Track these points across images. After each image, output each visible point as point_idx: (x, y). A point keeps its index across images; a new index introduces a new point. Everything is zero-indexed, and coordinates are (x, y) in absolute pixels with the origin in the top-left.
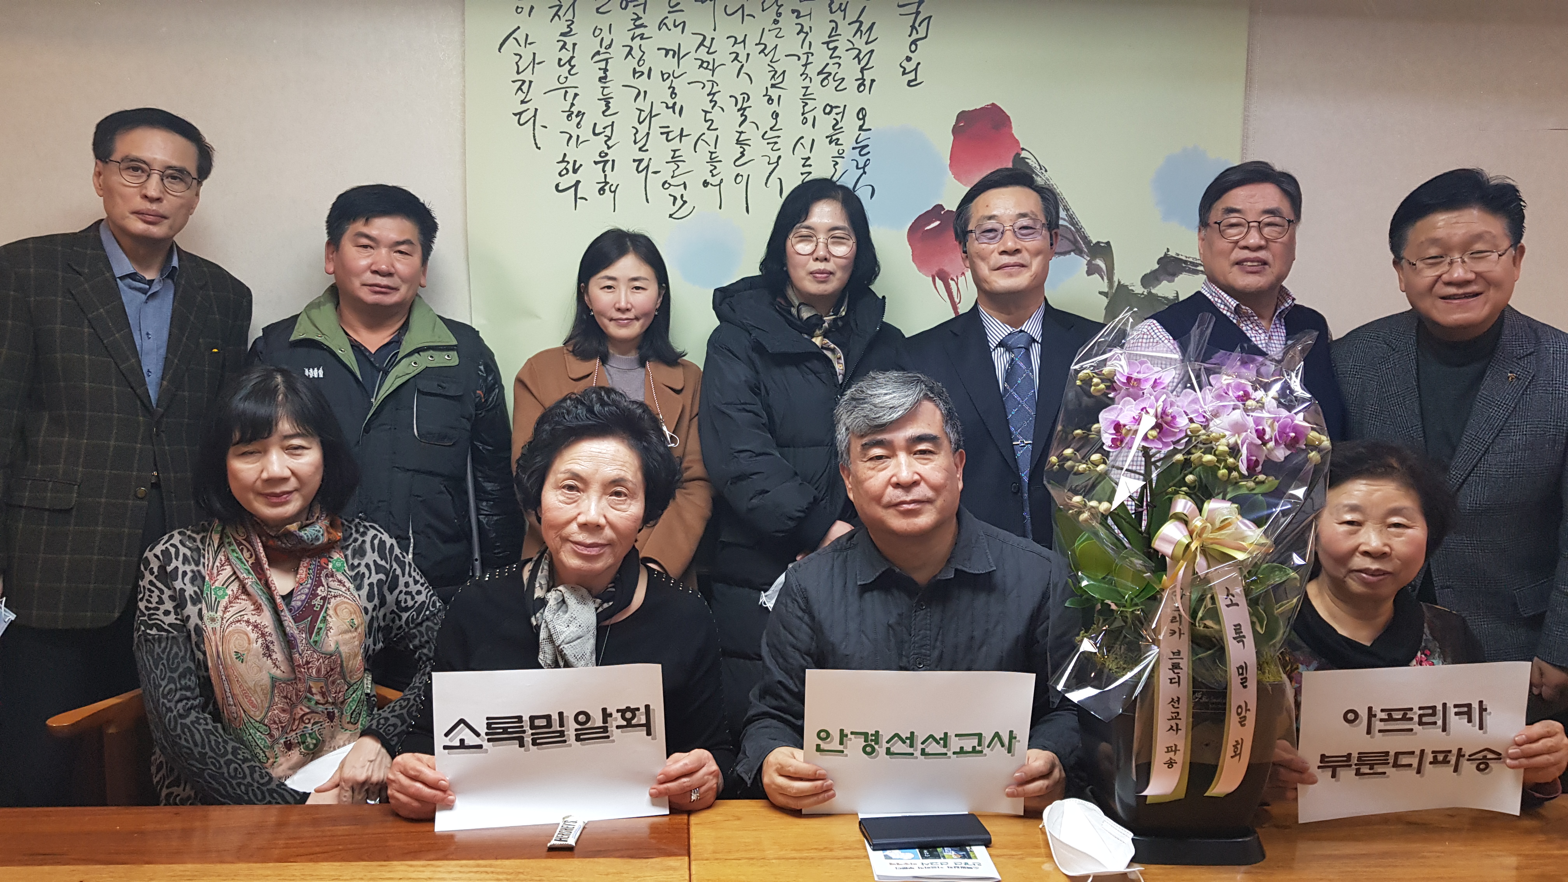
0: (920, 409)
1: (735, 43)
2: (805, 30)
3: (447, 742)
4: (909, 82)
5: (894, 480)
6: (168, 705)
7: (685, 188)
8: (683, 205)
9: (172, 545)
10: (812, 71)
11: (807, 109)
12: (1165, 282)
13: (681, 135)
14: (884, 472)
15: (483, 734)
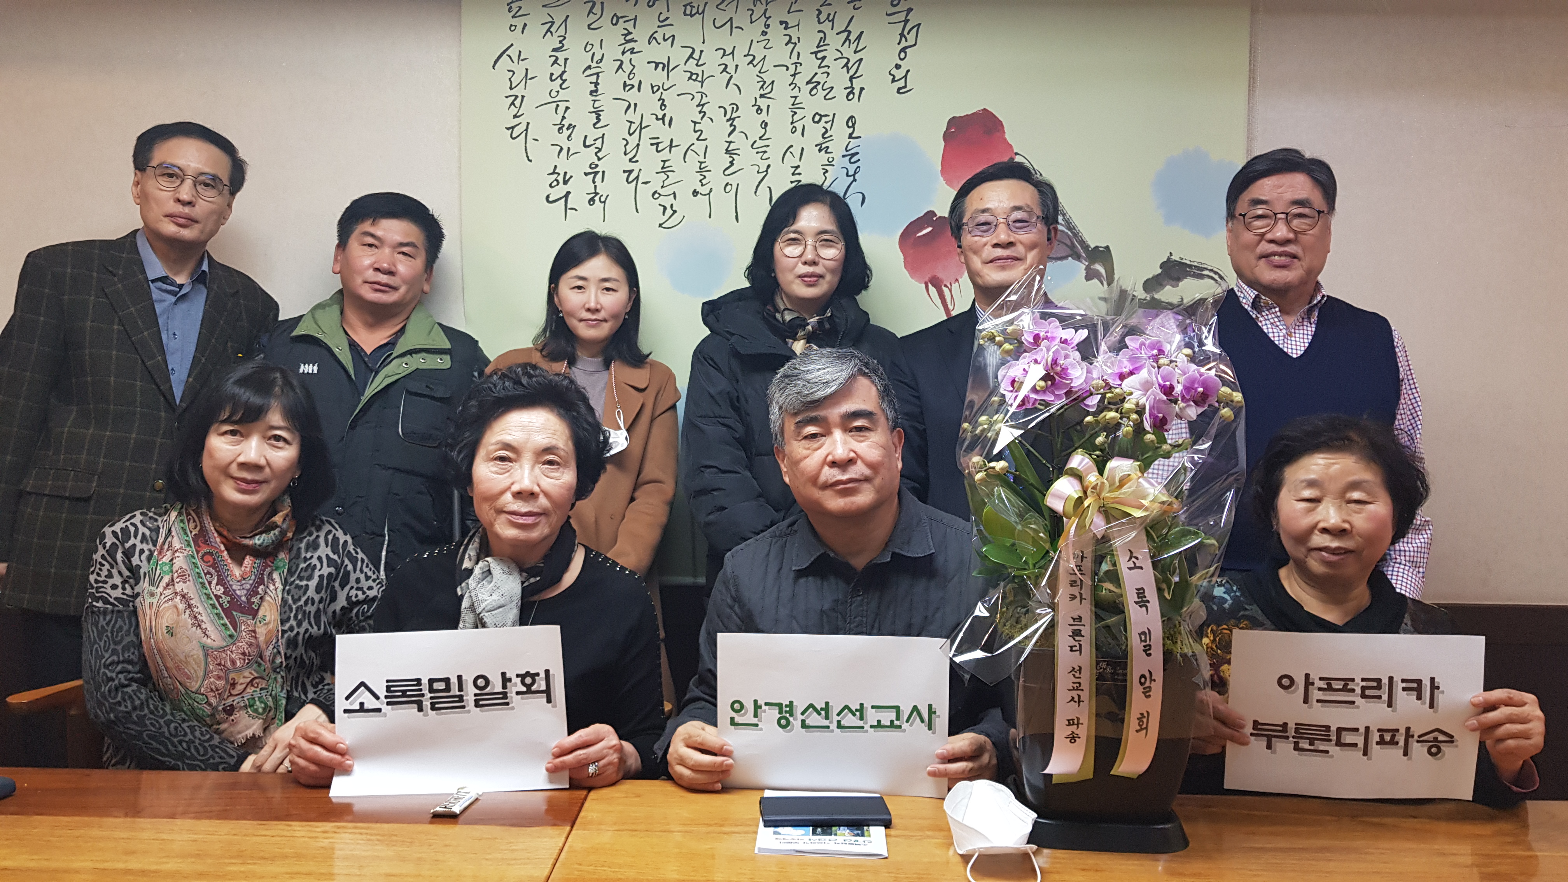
0: (855, 385)
1: (724, 55)
2: (793, 41)
3: (347, 705)
4: (899, 89)
5: (830, 458)
6: (109, 674)
7: (675, 198)
8: (672, 215)
9: (132, 524)
10: (801, 80)
11: (796, 118)
12: (1168, 287)
13: (671, 146)
14: (819, 451)
15: (382, 697)
